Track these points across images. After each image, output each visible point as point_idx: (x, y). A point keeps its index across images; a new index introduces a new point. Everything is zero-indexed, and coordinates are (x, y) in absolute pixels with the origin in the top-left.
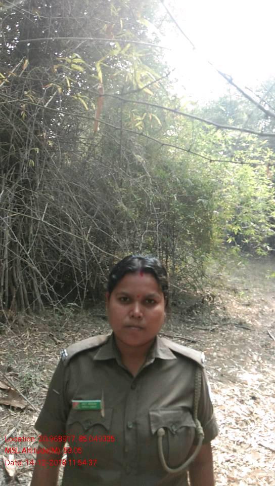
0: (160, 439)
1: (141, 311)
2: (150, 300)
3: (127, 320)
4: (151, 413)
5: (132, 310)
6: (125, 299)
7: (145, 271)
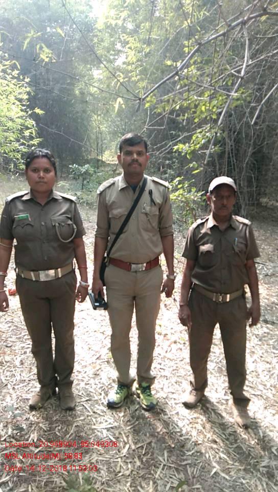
0: (57, 227)
1: (43, 175)
2: (47, 170)
3: (37, 179)
4: (52, 218)
5: (39, 175)
6: (35, 170)
7: (43, 156)
